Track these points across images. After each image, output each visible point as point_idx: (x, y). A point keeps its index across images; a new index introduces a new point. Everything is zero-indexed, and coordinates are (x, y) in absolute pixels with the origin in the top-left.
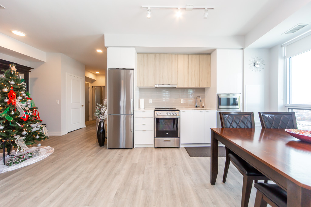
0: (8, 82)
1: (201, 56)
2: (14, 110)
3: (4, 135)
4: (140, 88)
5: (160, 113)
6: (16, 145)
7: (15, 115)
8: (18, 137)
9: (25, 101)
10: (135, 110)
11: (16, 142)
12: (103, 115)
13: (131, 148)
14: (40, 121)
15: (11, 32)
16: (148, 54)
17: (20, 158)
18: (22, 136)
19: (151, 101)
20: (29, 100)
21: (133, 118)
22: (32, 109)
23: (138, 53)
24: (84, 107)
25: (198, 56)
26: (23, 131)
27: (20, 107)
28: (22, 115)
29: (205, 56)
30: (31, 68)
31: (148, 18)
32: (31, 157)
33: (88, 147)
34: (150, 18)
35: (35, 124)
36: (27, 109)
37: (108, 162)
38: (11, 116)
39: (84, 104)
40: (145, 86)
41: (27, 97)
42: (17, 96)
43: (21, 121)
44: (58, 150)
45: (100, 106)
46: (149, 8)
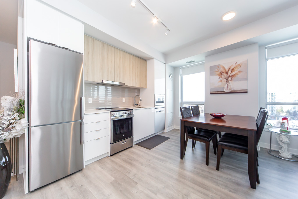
5: (117, 114)
29: (144, 61)
31: (132, 6)
34: (134, 7)
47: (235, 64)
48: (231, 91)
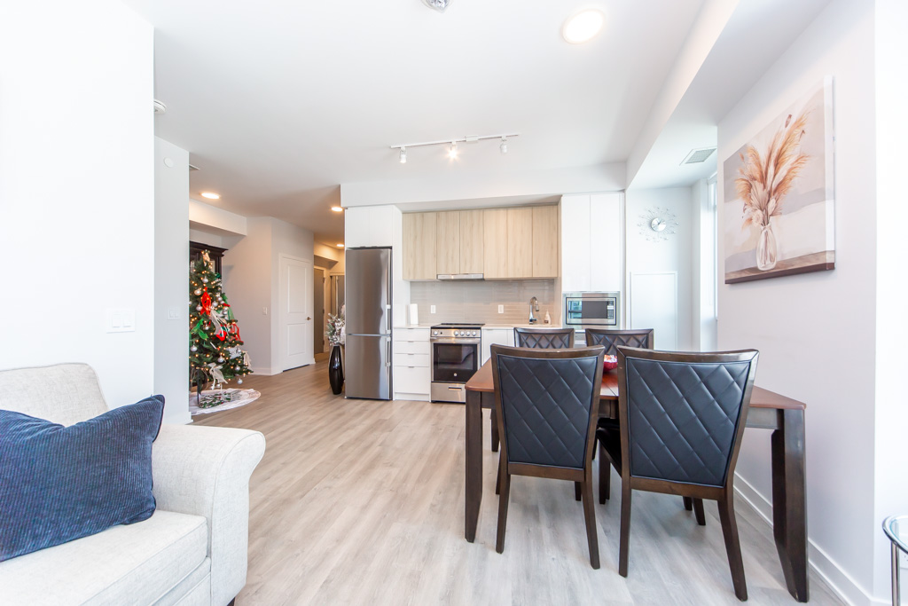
0: (199, 279)
1: (535, 209)
2: (208, 323)
3: (197, 362)
4: (411, 282)
5: (441, 333)
6: (211, 377)
7: (210, 330)
8: (212, 365)
9: (221, 309)
10: (394, 325)
11: (211, 372)
12: (339, 334)
13: (387, 400)
14: (241, 343)
15: (200, 194)
16: (423, 213)
17: (216, 398)
18: (218, 363)
19: (433, 309)
20: (226, 308)
21: (391, 342)
22: (230, 322)
23: (404, 213)
24: (312, 321)
25: (528, 210)
26: (219, 356)
27: (217, 319)
28: (219, 331)
29: (545, 209)
30: (224, 250)
32: (229, 399)
33: (313, 394)
35: (233, 347)
36: (225, 322)
37: (340, 415)
38: (205, 331)
39: (312, 317)
40: (418, 278)
41: (223, 302)
42: (212, 301)
43: (216, 340)
44: (265, 395)
45: (334, 318)
46: (403, 148)
47: (786, 126)
48: (775, 263)
